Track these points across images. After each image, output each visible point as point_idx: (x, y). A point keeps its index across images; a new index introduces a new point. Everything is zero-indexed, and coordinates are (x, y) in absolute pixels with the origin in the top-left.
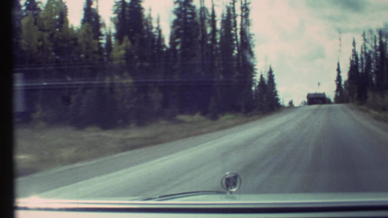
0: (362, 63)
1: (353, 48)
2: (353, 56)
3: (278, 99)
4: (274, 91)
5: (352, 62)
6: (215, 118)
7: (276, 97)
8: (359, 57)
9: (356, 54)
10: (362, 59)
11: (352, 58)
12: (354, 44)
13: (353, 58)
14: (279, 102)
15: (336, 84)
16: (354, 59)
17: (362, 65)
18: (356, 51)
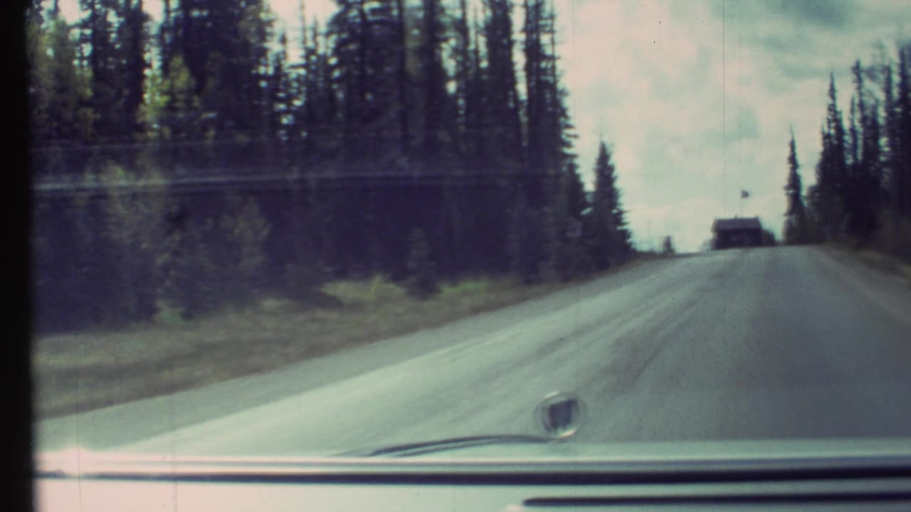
0: (855, 139)
1: (830, 101)
2: (829, 122)
3: (625, 235)
4: (615, 211)
5: (826, 137)
6: (426, 289)
7: (620, 228)
8: (846, 125)
9: (838, 117)
10: (853, 131)
11: (826, 129)
12: (832, 92)
13: (829, 127)
14: (629, 241)
15: (788, 194)
16: (833, 132)
17: (855, 146)
18: (838, 108)
